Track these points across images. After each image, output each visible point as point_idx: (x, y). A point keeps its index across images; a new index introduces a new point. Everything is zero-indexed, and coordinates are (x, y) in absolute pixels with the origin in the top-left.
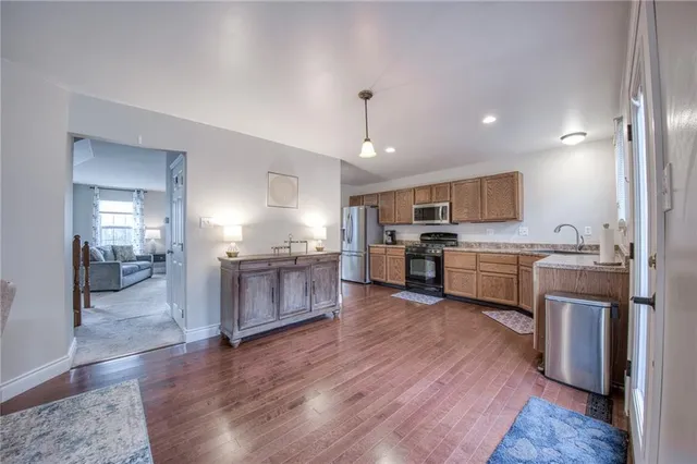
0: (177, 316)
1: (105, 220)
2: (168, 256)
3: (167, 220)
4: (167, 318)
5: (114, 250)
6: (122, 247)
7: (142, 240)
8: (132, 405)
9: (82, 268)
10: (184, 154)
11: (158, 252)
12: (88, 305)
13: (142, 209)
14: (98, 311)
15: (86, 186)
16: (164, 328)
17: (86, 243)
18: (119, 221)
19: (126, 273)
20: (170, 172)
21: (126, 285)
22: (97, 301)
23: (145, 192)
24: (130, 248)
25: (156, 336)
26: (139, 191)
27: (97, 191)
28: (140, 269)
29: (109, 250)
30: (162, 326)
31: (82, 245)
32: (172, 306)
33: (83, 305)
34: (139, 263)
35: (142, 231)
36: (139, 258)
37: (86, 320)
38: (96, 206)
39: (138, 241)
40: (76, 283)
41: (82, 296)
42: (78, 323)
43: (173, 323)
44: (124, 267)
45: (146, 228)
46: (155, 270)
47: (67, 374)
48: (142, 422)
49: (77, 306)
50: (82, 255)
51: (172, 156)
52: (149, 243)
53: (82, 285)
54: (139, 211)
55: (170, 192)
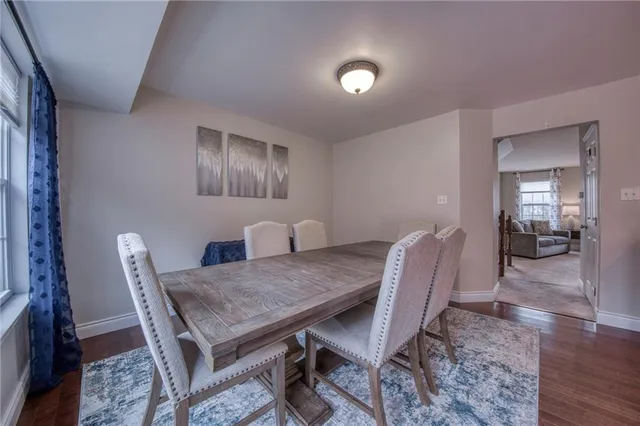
0: (589, 295)
1: (525, 198)
2: (582, 231)
3: (582, 195)
4: (580, 294)
5: (533, 224)
6: (540, 222)
7: (559, 216)
8: (532, 344)
9: (506, 236)
10: (596, 122)
11: (576, 229)
12: (510, 264)
13: (559, 187)
14: (516, 270)
15: (510, 173)
16: (574, 301)
17: (510, 217)
18: (538, 198)
19: (543, 245)
20: (583, 145)
21: (542, 255)
22: (517, 263)
23: (562, 169)
24: (547, 223)
25: (563, 304)
26: (555, 170)
27: (518, 176)
28: (556, 243)
29: (528, 224)
30: (572, 298)
31: (506, 218)
32: (585, 283)
33: (506, 263)
34: (556, 237)
35: (560, 208)
36: (556, 233)
37: (508, 274)
38: (518, 188)
39: (555, 218)
40: (502, 245)
41: (506, 257)
42: (501, 274)
43: (585, 300)
44: (541, 239)
45: (564, 204)
46: (572, 246)
47: (491, 304)
48: (537, 359)
49: (501, 262)
50: (506, 226)
51: (584, 128)
52: (567, 219)
53: (506, 248)
54: (555, 188)
55: (584, 166)
